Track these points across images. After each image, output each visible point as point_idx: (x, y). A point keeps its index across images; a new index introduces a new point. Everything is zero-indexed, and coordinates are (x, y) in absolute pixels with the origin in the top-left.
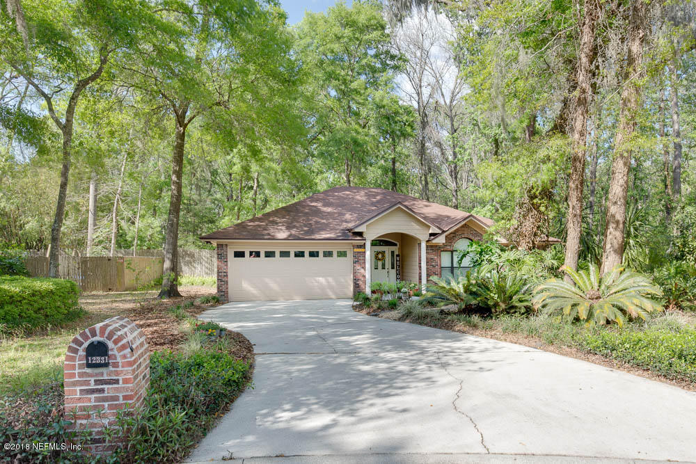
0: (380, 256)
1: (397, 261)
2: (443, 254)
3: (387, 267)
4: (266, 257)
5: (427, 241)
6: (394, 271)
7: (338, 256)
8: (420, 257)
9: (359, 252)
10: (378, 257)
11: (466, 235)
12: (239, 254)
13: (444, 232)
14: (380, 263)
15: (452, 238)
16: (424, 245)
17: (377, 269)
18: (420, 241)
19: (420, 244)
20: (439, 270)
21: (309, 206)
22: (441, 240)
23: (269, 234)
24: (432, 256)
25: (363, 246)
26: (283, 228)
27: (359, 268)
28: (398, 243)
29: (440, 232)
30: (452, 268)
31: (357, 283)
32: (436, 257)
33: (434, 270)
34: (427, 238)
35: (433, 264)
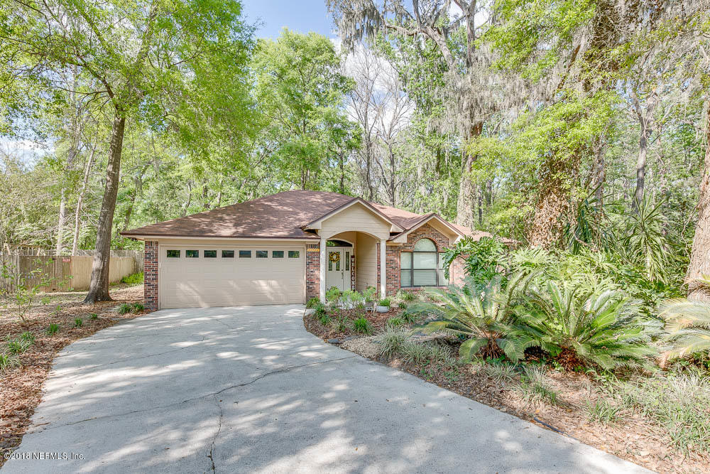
0: (334, 257)
1: (352, 262)
2: (402, 255)
3: (341, 268)
4: (205, 257)
5: (388, 241)
6: (349, 272)
7: (289, 256)
8: (379, 259)
9: (314, 253)
10: (332, 258)
11: (427, 236)
12: (173, 254)
13: (406, 231)
14: (334, 264)
15: (413, 237)
16: (383, 245)
17: (331, 270)
18: (380, 240)
19: (379, 245)
20: (399, 273)
21: (263, 204)
22: (402, 240)
23: (211, 231)
24: (392, 257)
25: (318, 246)
26: (231, 225)
27: (312, 270)
28: (353, 244)
29: (402, 231)
30: (412, 270)
31: (311, 286)
32: (396, 259)
33: (393, 272)
34: (387, 237)
35: (393, 265)
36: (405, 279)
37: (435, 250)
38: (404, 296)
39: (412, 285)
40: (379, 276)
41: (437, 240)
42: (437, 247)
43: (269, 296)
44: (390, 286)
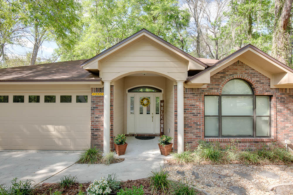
0: (145, 102)
1: (161, 106)
2: (207, 99)
3: (151, 112)
5: (186, 82)
6: (158, 116)
8: (176, 103)
9: (98, 97)
11: (239, 76)
13: (208, 68)
14: (145, 109)
16: (180, 87)
17: (142, 113)
18: (176, 82)
19: (176, 87)
20: (202, 120)
22: (204, 79)
24: (192, 102)
27: (97, 116)
28: (162, 90)
29: (203, 68)
30: (220, 117)
31: (96, 133)
32: (198, 103)
33: (195, 119)
34: (185, 77)
35: (194, 111)
36: (211, 127)
37: (250, 93)
38: (206, 151)
39: (220, 134)
40: (176, 123)
41: (253, 80)
42: (253, 89)
43: (57, 141)
44: (190, 135)
